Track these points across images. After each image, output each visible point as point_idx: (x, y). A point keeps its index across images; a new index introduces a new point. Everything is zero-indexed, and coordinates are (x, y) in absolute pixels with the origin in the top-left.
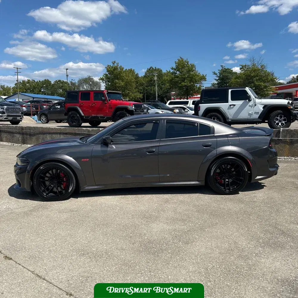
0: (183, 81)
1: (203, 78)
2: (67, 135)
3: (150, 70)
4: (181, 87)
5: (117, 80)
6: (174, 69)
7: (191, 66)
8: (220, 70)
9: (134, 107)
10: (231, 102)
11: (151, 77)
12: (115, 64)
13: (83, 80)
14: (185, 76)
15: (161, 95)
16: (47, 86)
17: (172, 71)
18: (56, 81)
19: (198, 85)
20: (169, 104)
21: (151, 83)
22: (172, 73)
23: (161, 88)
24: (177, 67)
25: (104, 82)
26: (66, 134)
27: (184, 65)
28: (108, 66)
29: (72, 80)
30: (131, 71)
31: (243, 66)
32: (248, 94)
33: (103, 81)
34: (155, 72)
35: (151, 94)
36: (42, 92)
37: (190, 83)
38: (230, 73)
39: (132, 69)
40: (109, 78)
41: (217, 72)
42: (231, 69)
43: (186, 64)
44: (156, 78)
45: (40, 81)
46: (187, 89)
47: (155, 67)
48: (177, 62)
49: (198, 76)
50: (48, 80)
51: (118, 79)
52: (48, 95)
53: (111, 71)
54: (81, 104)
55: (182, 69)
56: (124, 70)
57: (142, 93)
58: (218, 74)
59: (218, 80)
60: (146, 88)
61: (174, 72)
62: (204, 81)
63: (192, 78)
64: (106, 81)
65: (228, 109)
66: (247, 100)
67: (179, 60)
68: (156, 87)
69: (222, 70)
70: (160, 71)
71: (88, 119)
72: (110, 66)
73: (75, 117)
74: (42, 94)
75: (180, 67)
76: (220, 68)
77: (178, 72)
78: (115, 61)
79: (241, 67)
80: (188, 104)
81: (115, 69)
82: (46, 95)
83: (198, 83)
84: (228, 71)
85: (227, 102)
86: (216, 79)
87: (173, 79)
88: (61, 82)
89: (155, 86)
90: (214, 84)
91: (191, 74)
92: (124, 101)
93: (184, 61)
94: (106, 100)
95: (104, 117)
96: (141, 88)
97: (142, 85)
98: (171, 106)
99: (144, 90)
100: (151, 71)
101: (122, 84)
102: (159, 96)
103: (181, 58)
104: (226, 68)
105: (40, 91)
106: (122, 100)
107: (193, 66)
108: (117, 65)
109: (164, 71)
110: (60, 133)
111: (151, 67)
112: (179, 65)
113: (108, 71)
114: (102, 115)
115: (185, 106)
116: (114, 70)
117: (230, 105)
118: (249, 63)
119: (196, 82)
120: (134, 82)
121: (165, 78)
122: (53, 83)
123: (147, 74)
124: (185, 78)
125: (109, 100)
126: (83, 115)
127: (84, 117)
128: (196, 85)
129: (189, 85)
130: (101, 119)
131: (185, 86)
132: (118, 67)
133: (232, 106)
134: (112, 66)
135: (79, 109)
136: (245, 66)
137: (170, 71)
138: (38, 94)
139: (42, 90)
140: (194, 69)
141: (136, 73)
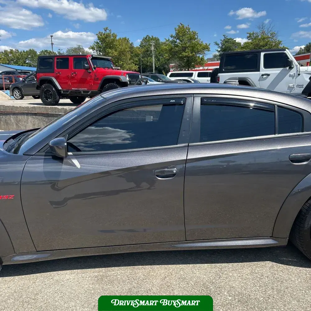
0: (184, 51)
1: (206, 48)
2: (37, 117)
3: (146, 38)
4: (181, 57)
5: (109, 50)
6: (174, 37)
7: (192, 33)
8: (223, 40)
9: (128, 79)
10: (263, 70)
11: (147, 47)
12: (108, 31)
13: (73, 50)
14: (186, 45)
15: (158, 67)
16: (32, 57)
17: (171, 39)
18: (43, 51)
19: (201, 56)
20: (170, 76)
21: (147, 53)
22: (172, 42)
23: (159, 60)
24: (177, 34)
25: (95, 51)
26: (35, 114)
27: (185, 32)
28: (100, 33)
29: (59, 50)
30: (126, 40)
31: (250, 34)
32: (289, 59)
33: (93, 51)
34: (151, 41)
35: (147, 66)
36: (27, 63)
37: (191, 53)
38: (233, 43)
39: (126, 37)
40: (100, 48)
41: (219, 42)
42: (234, 39)
43: (188, 31)
44: (153, 48)
45: (24, 51)
46: (188, 61)
47: (152, 36)
48: (177, 29)
49: (201, 45)
50: (33, 50)
51: (110, 48)
52: (34, 67)
53: (103, 38)
54: (57, 74)
55: (182, 37)
56: (118, 38)
57: (138, 65)
58: (221, 44)
59: (220, 51)
60: (141, 59)
61: (174, 40)
62: (207, 51)
63: (193, 48)
64: (97, 50)
65: (259, 80)
66: (288, 68)
67: (179, 27)
68: (153, 58)
69: (224, 40)
70: (157, 40)
71: (67, 94)
72: (102, 33)
73: (50, 91)
74: (27, 66)
75: (180, 35)
76: (223, 38)
77: (178, 41)
78: (107, 28)
79: (248, 35)
80: (192, 76)
81: (107, 36)
82: (31, 67)
83: (200, 54)
84: (231, 42)
85: (259, 71)
86: (217, 51)
87: (172, 49)
88: (47, 52)
89: (151, 56)
90: (215, 55)
91: (193, 42)
92: (115, 69)
93: (185, 27)
94: (90, 68)
95: (88, 92)
96: (136, 59)
97: (137, 55)
98: (173, 79)
99: (140, 61)
100: (147, 40)
101: (116, 54)
102: (156, 68)
103: (182, 25)
104: (229, 38)
105: (25, 62)
106: (112, 68)
107: (195, 33)
108: (110, 32)
109: (162, 40)
110: (27, 114)
111: (147, 36)
112: (179, 32)
113: (99, 38)
114: (85, 89)
115: (189, 78)
116: (106, 38)
117: (263, 75)
118: (257, 31)
119: (198, 52)
120: (128, 52)
121: (164, 47)
122: (39, 54)
123: (143, 44)
124: (186, 48)
125: (95, 68)
126: (60, 88)
127: (61, 92)
128: (198, 55)
129: (191, 55)
130: (84, 94)
131: (186, 56)
132: (111, 34)
133: (264, 76)
134: (104, 33)
135: (55, 80)
136: (253, 33)
137: (169, 40)
138: (22, 66)
139: (27, 62)
140: (196, 37)
141: (131, 42)
